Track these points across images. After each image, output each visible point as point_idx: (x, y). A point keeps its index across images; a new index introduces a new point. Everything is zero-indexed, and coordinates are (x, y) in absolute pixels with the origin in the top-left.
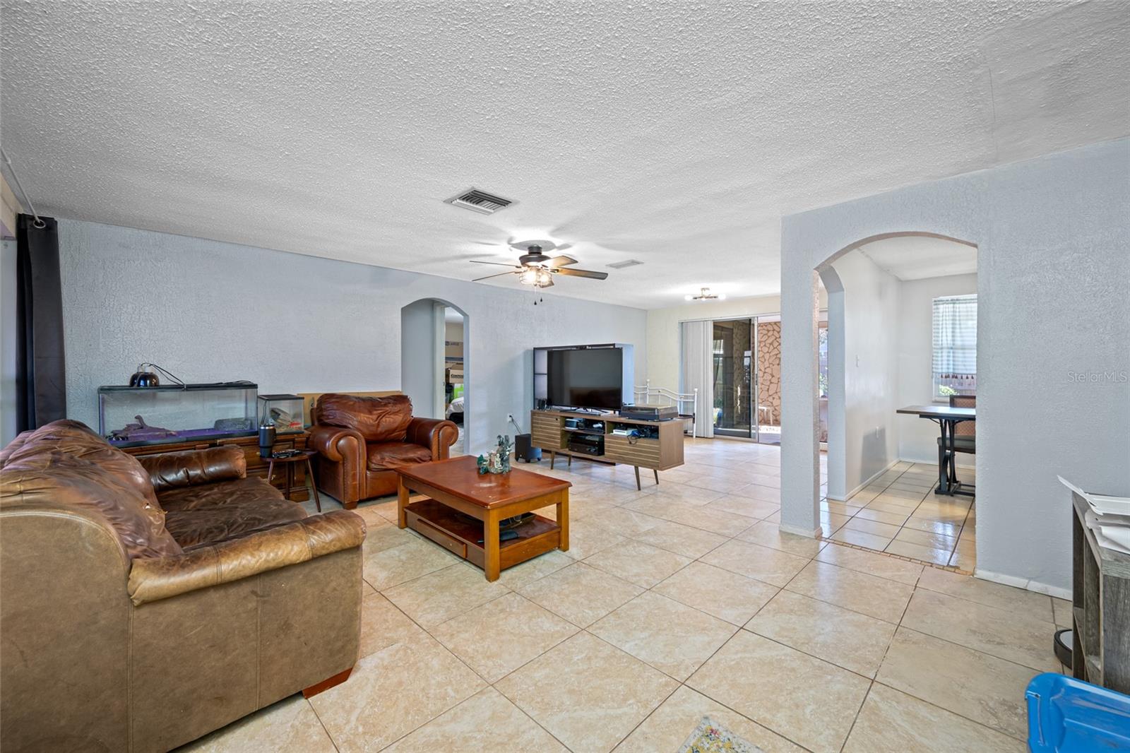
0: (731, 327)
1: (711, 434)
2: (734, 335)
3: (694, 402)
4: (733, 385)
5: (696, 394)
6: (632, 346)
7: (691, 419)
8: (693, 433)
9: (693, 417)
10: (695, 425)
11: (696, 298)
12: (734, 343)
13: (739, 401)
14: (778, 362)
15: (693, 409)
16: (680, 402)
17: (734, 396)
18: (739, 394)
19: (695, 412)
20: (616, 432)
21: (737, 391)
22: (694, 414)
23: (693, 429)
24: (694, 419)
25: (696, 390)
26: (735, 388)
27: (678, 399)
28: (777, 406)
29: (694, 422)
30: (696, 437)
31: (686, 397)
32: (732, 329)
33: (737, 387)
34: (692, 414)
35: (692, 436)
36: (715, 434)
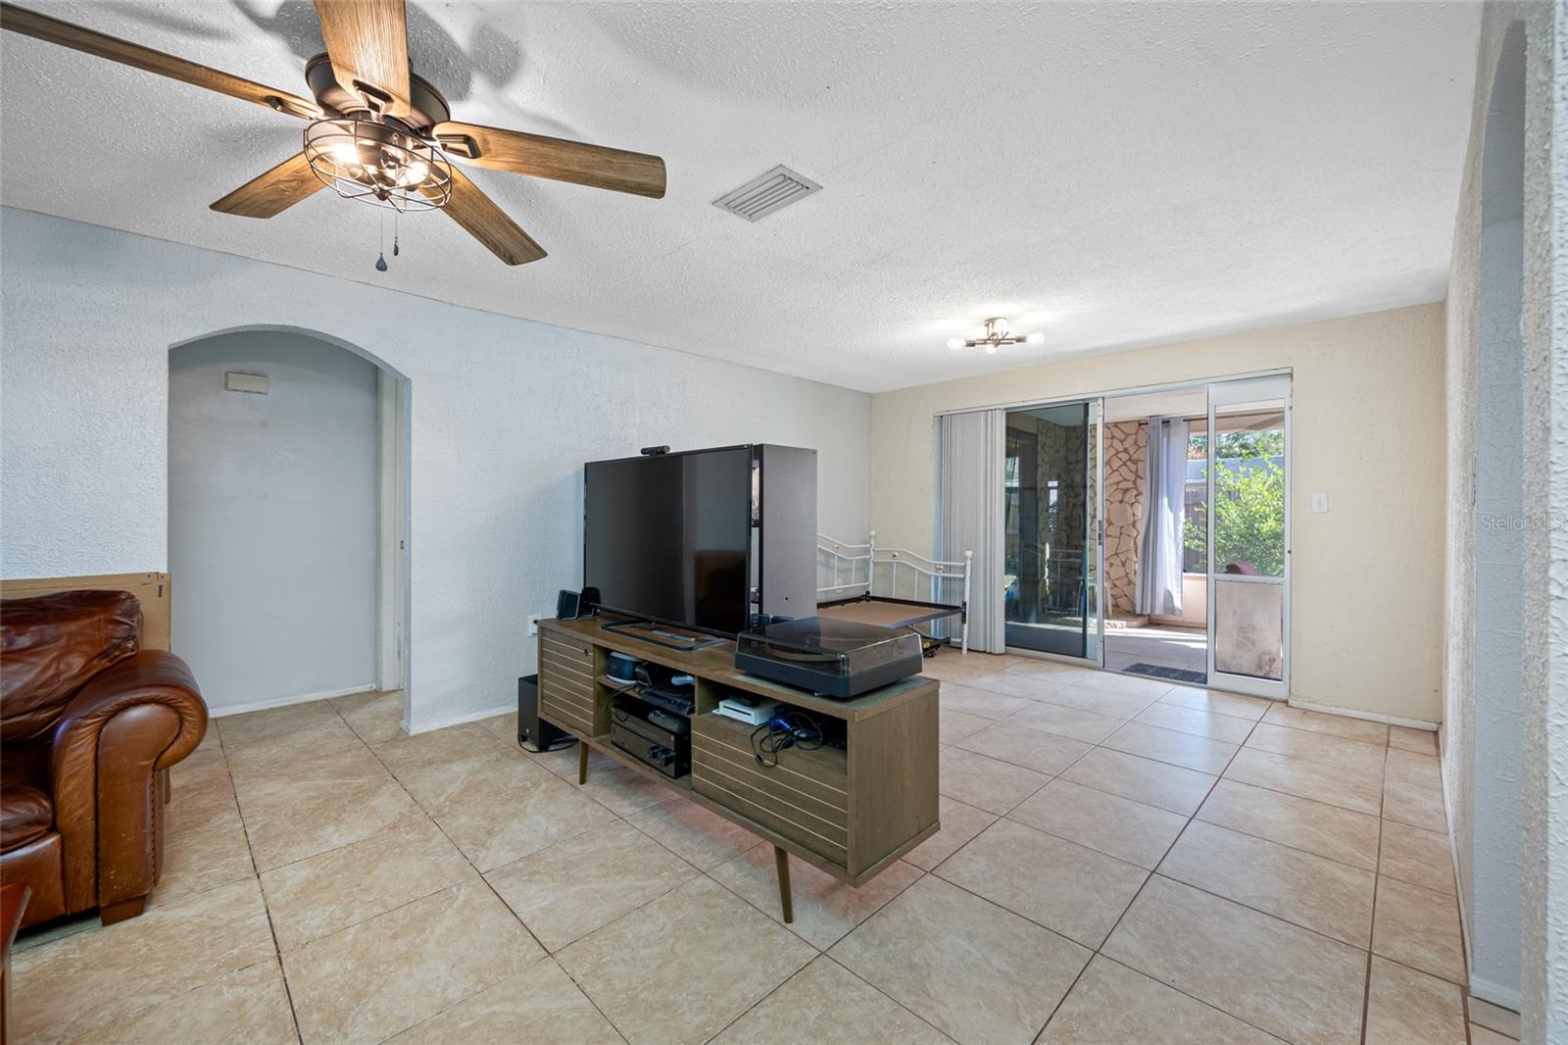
0: (1034, 431)
1: (999, 645)
2: (1039, 447)
3: (963, 579)
4: (1037, 542)
5: (969, 562)
6: (815, 452)
7: (959, 616)
8: (961, 643)
9: (960, 610)
10: (966, 626)
11: (972, 345)
12: (1040, 461)
13: (1047, 569)
14: (1120, 499)
15: (963, 592)
16: (936, 578)
17: (1039, 559)
18: (1048, 556)
19: (967, 600)
20: (726, 709)
21: (1043, 552)
22: (965, 604)
23: (961, 636)
24: (964, 614)
25: (969, 553)
26: (1039, 546)
27: (933, 573)
28: (1117, 579)
29: (964, 621)
30: (968, 650)
31: (949, 568)
32: (1037, 435)
33: (1044, 544)
34: (958, 603)
35: (961, 648)
36: (1007, 645)
